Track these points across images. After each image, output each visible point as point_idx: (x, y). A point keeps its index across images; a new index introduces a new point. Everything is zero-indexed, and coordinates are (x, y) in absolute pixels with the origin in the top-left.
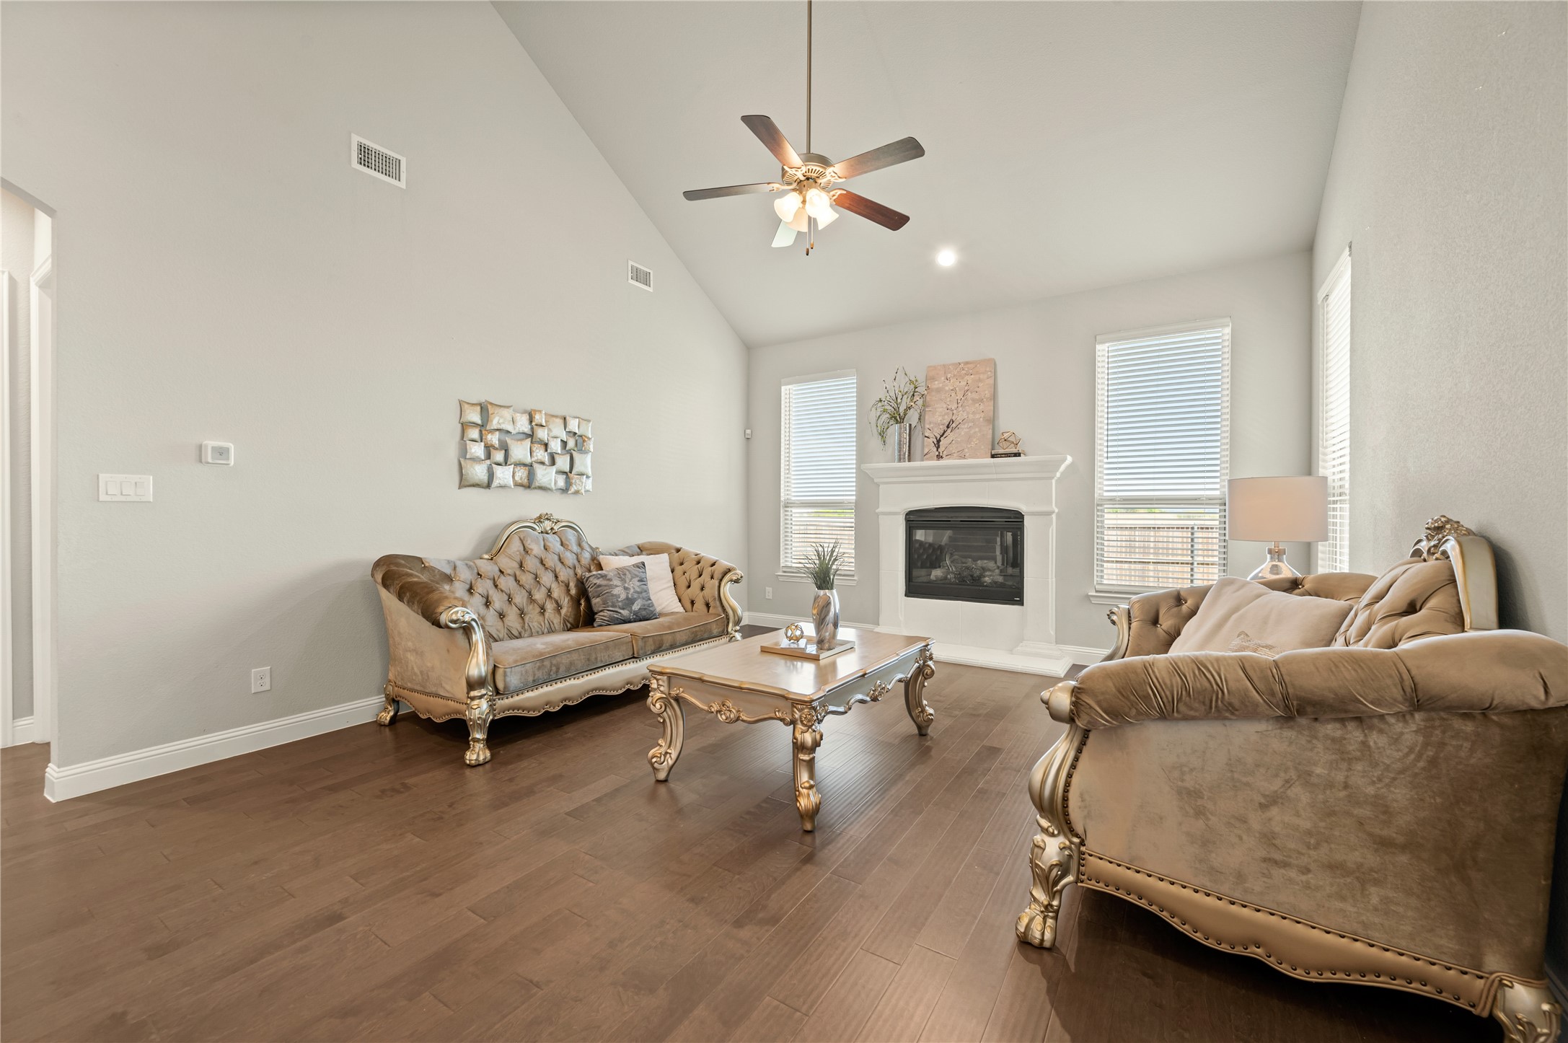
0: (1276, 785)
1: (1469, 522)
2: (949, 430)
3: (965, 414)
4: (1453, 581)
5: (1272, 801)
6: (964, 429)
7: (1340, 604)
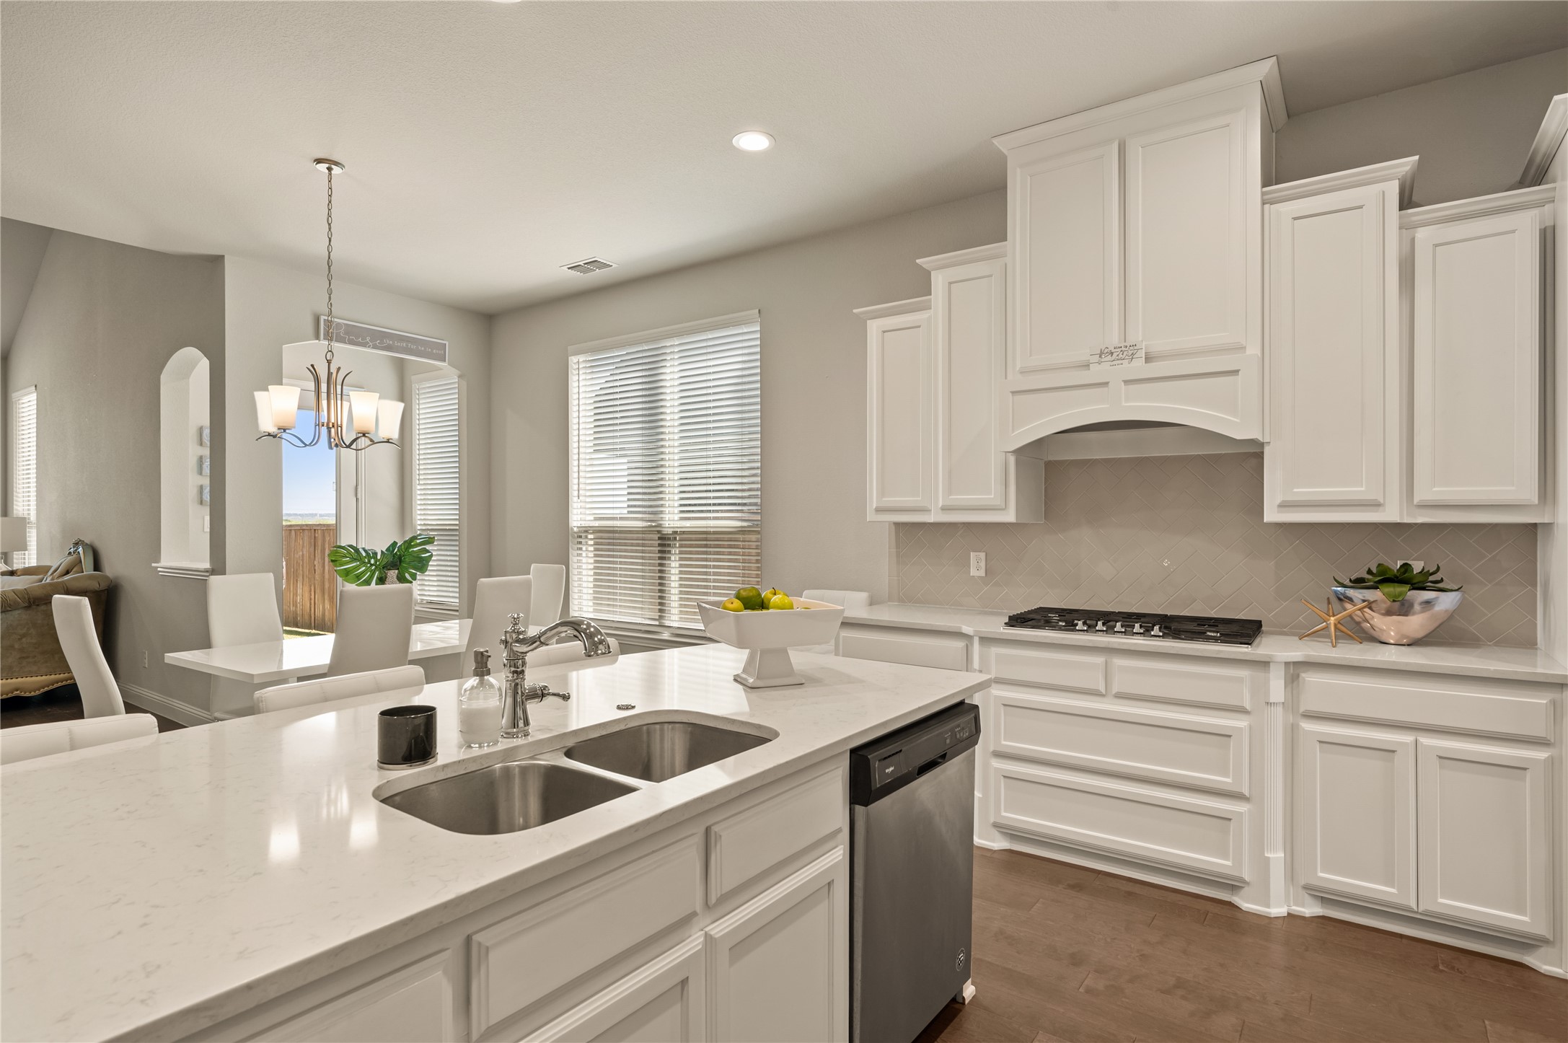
0: (25, 631)
1: (87, 541)
4: (81, 562)
5: (24, 636)
7: (41, 576)
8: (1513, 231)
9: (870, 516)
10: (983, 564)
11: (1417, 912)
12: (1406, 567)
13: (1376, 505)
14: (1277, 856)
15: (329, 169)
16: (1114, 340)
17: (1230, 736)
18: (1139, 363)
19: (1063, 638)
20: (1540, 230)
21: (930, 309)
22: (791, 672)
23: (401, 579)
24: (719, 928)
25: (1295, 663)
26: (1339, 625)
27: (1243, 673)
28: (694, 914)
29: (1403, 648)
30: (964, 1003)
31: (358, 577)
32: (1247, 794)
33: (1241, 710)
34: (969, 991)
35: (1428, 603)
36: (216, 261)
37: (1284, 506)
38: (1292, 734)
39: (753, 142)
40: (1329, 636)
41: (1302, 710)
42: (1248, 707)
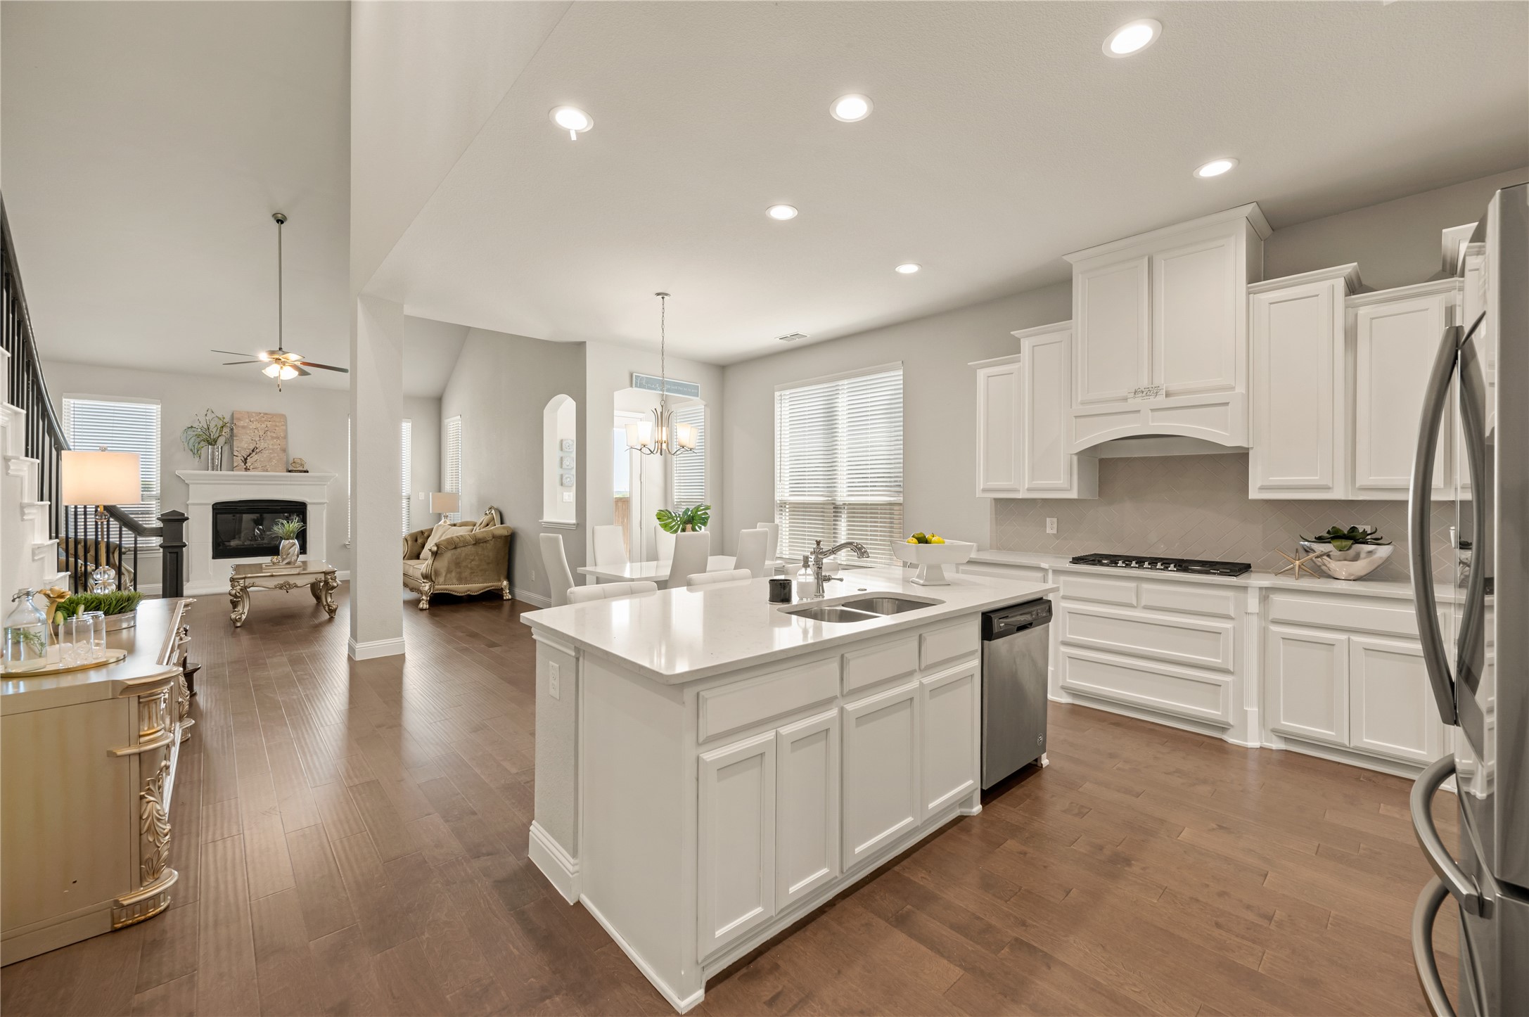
1: (496, 507)
2: (254, 453)
3: (266, 444)
4: (494, 519)
6: (266, 454)
7: (470, 526)
8: (1427, 309)
9: (979, 494)
10: (1055, 526)
11: (1349, 748)
12: (1353, 529)
13: (1327, 488)
14: (1253, 710)
15: (663, 298)
16: (1144, 382)
17: (1220, 633)
18: (1161, 397)
19: (1108, 571)
20: (1446, 308)
21: (1020, 361)
22: (943, 578)
23: (694, 530)
24: (926, 680)
25: (1267, 588)
26: (1302, 566)
27: (1230, 594)
28: (915, 671)
29: (1351, 582)
30: (1042, 767)
31: (671, 528)
32: (1232, 670)
33: (1228, 617)
34: (1045, 762)
35: (1370, 552)
36: (581, 345)
37: (1262, 488)
38: (1264, 633)
39: (908, 269)
40: (1294, 574)
41: (1270, 618)
42: (1233, 615)
